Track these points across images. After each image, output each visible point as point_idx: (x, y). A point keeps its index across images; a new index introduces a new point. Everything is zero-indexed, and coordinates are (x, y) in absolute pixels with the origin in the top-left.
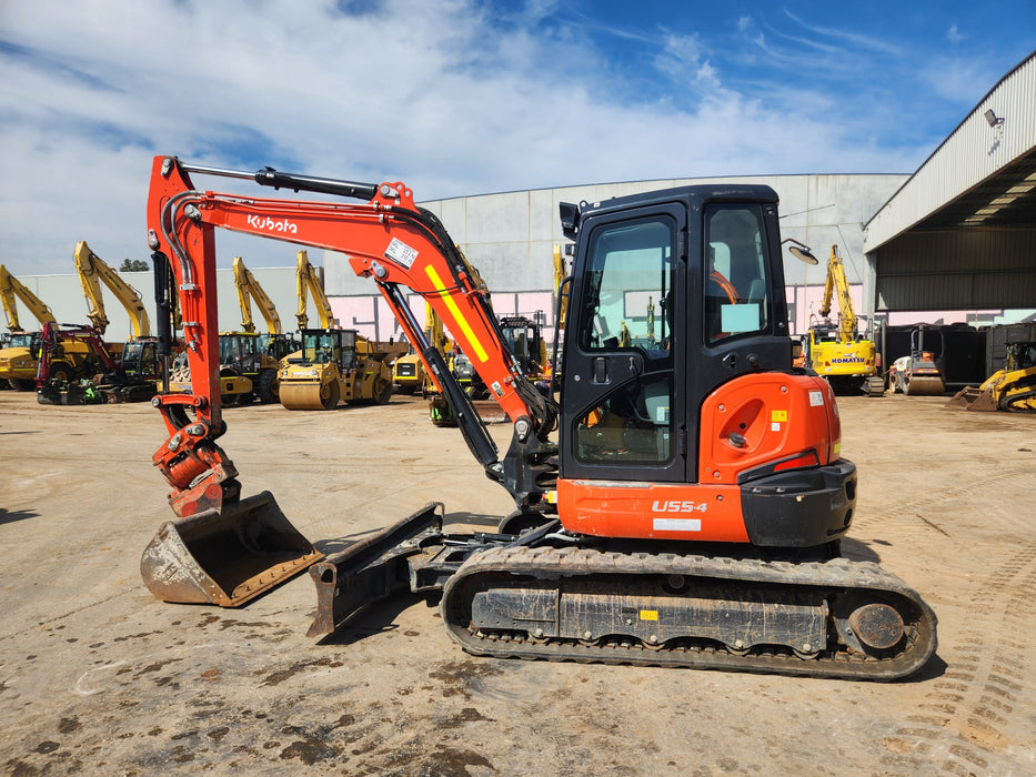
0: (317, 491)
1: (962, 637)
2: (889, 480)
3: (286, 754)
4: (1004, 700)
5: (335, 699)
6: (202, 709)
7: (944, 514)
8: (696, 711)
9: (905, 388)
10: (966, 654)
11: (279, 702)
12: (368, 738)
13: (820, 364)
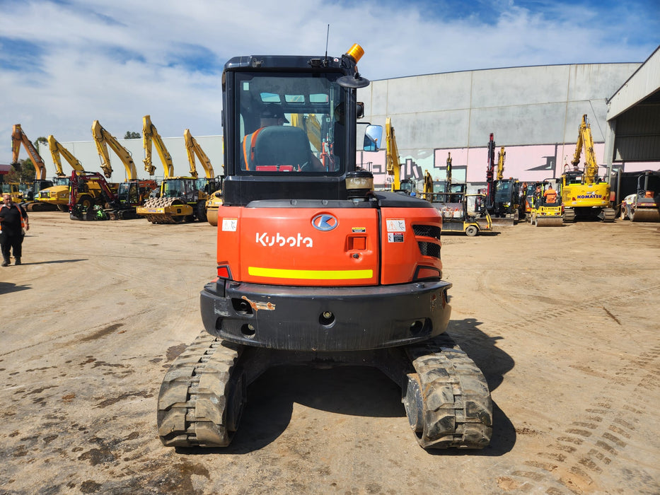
0: (202, 278)
1: (596, 402)
2: (593, 282)
3: (82, 458)
4: (607, 454)
5: (135, 420)
6: (50, 421)
7: (625, 308)
8: (370, 445)
9: (631, 216)
10: (594, 415)
11: (99, 420)
12: (140, 449)
13: (569, 199)
